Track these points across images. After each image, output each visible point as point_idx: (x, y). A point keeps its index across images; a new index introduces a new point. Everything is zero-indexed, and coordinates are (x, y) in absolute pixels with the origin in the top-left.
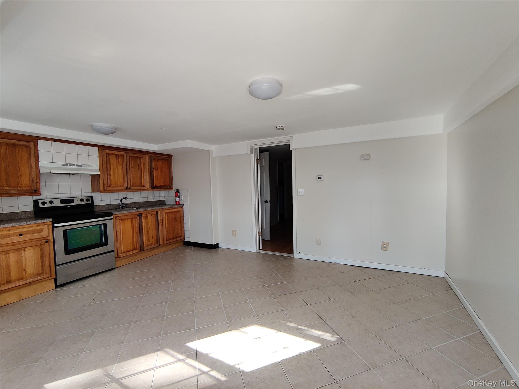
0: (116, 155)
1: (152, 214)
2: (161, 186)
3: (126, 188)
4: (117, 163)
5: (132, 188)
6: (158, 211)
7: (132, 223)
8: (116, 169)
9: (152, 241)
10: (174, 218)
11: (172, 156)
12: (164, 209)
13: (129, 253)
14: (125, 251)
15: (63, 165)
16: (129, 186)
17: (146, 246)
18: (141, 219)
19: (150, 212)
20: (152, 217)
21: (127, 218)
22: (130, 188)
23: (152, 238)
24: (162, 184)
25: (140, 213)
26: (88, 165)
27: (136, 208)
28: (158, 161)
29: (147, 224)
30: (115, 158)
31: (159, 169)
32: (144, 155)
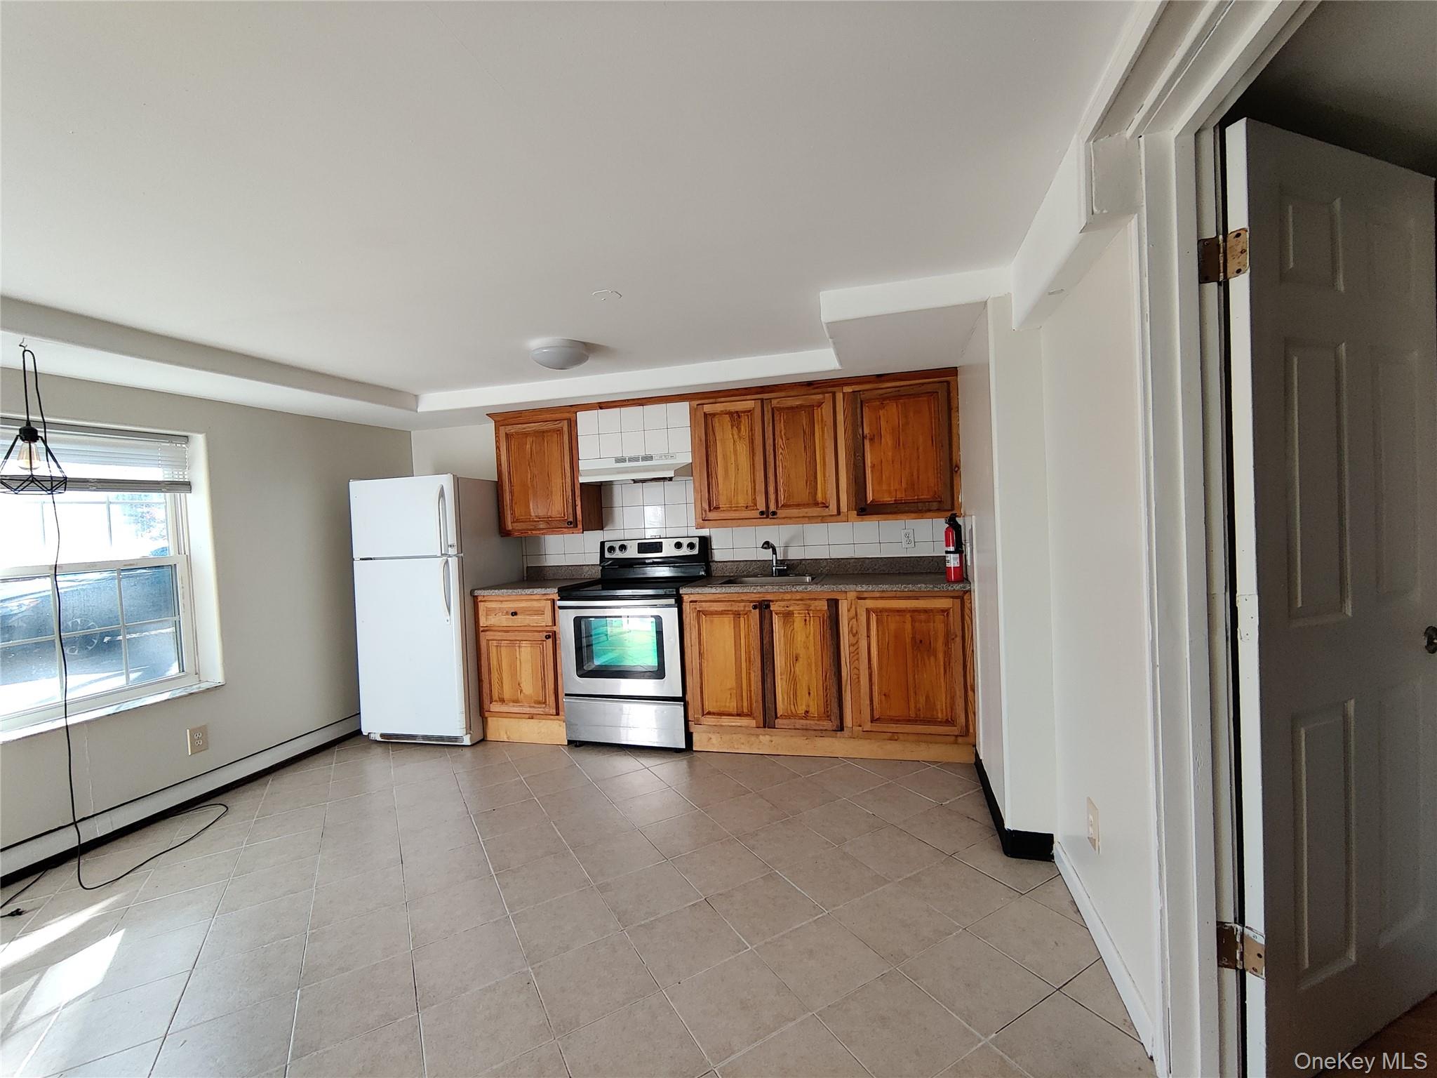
0: (730, 414)
1: (810, 606)
2: (897, 502)
3: (762, 513)
4: (736, 437)
5: (781, 513)
6: (838, 600)
7: (737, 627)
8: (733, 456)
9: (808, 706)
10: (913, 638)
11: (953, 371)
12: (865, 595)
13: (726, 721)
14: (712, 710)
15: (618, 460)
16: (772, 508)
17: (784, 717)
18: (767, 621)
19: (801, 600)
20: (808, 619)
21: (721, 609)
22: (774, 513)
23: (809, 693)
24: (899, 496)
25: (769, 597)
26: (666, 456)
27: (813, 579)
28: (882, 406)
29: (790, 641)
30: (729, 424)
31: (887, 440)
32: (823, 393)
